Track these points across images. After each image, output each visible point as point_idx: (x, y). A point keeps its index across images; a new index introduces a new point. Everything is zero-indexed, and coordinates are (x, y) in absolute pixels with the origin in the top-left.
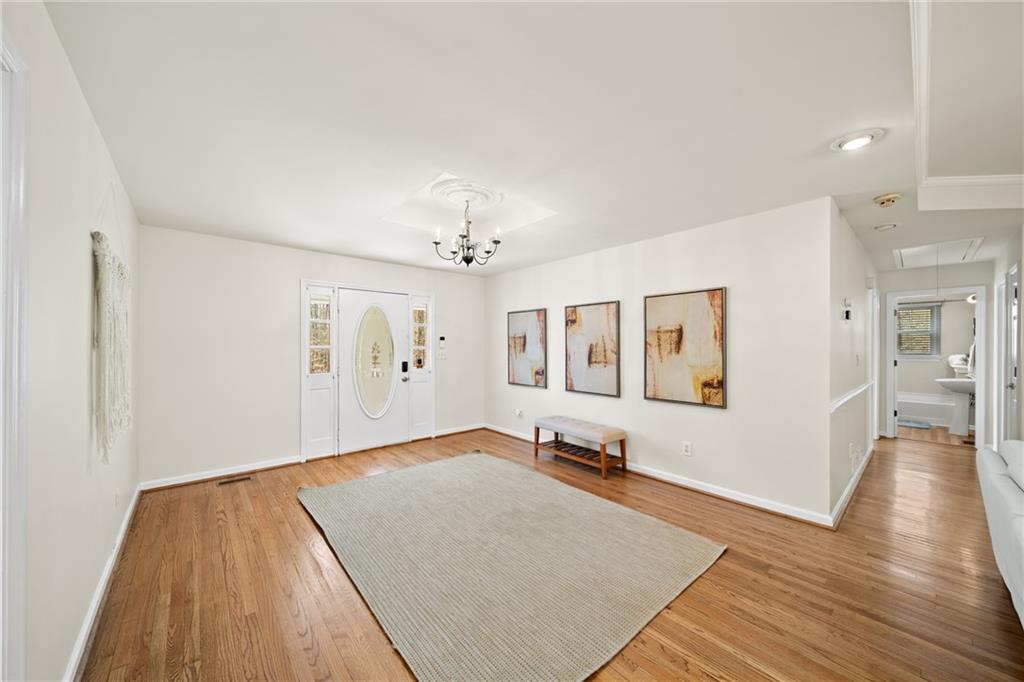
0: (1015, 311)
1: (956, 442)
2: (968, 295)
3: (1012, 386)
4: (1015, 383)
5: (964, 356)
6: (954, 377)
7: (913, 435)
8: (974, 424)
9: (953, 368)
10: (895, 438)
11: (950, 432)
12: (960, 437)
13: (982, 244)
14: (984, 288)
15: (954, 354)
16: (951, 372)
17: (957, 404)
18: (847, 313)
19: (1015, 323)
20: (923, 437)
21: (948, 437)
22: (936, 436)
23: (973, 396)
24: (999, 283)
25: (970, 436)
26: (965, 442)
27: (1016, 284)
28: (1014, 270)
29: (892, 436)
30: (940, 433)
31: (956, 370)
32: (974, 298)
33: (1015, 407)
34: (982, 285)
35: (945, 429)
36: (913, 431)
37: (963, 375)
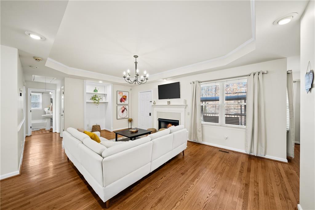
0: (63, 97)
1: (48, 132)
2: (50, 92)
3: (62, 115)
4: (63, 115)
5: (48, 108)
6: (46, 114)
7: (36, 133)
8: (52, 126)
9: (45, 112)
10: (31, 135)
11: (46, 130)
12: (49, 130)
13: (56, 79)
14: (54, 91)
15: (46, 108)
16: (45, 113)
17: (47, 121)
18: (21, 94)
19: (63, 100)
20: (39, 133)
21: (46, 131)
22: (43, 132)
23: (52, 119)
24: (58, 90)
25: (51, 129)
26: (50, 131)
27: (63, 91)
28: (63, 87)
29: (30, 135)
30: (43, 131)
31: (46, 112)
32: (52, 93)
33: (63, 120)
34: (54, 90)
35: (44, 129)
36: (36, 132)
37: (49, 113)
